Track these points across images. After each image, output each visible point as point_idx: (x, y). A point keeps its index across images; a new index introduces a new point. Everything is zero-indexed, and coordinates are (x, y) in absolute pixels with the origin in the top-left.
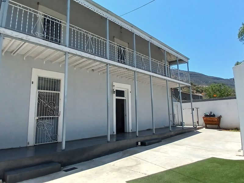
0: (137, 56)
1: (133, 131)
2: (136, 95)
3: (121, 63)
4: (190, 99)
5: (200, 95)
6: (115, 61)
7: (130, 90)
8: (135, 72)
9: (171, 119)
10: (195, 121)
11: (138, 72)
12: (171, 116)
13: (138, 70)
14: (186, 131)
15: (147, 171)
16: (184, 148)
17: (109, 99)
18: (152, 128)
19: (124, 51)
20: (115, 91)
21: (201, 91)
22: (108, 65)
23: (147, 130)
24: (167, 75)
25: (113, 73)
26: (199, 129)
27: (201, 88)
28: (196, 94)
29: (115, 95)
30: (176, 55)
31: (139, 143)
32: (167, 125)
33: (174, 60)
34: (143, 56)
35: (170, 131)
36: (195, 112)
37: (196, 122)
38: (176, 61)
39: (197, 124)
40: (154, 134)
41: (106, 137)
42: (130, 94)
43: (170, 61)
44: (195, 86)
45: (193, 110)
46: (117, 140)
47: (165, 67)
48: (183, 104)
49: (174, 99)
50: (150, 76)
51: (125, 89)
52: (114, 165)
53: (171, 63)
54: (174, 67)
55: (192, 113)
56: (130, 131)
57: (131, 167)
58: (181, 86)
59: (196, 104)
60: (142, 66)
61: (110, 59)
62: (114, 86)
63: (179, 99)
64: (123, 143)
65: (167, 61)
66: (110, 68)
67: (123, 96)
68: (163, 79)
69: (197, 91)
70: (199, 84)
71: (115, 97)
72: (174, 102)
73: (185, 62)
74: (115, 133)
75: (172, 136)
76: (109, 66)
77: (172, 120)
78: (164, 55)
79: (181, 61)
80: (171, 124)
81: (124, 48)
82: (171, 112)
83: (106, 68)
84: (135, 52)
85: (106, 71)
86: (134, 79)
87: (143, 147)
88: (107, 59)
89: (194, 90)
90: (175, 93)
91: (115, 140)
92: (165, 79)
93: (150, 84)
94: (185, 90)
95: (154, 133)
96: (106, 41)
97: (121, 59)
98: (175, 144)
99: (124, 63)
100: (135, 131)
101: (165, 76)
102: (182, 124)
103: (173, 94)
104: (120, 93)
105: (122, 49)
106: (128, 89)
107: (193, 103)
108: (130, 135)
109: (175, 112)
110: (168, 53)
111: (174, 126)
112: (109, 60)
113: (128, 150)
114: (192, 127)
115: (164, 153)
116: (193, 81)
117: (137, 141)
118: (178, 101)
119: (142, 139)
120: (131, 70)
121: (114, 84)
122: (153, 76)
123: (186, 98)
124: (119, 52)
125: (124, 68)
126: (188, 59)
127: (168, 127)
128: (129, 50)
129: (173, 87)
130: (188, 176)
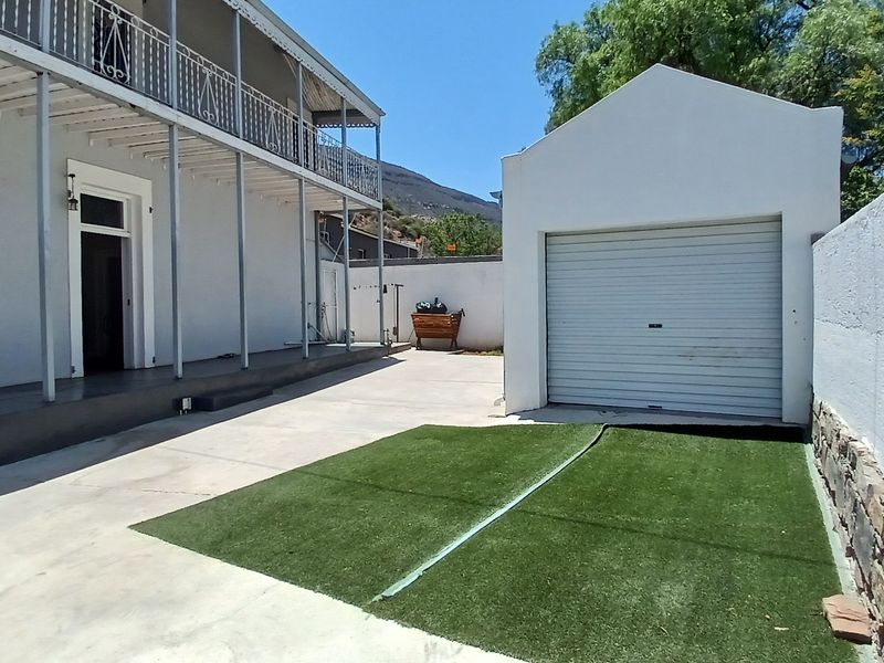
0: (181, 62)
1: (159, 363)
2: (173, 223)
3: (110, 76)
4: (376, 256)
5: (412, 245)
6: (77, 65)
7: (147, 203)
8: (171, 126)
9: (311, 319)
10: (389, 325)
11: (184, 129)
12: (311, 311)
13: (185, 120)
14: (359, 357)
15: (213, 484)
16: (346, 406)
17: (47, 227)
18: (237, 352)
19: (122, 27)
20: (78, 198)
21: (414, 233)
22: (45, 76)
23: (220, 357)
24: (302, 161)
25: (70, 120)
26: (397, 350)
27: (416, 225)
28: (398, 242)
29: (76, 215)
30: (341, 89)
31: (186, 404)
32: (296, 341)
33: (333, 108)
34: (207, 65)
35: (304, 358)
36: (389, 298)
37: (391, 331)
38: (338, 113)
39: (392, 337)
40: (244, 369)
42: (147, 218)
43: (317, 108)
44: (398, 215)
45: (385, 291)
46: (86, 397)
47: (295, 127)
48: (352, 272)
49: (324, 251)
50: (238, 154)
51: (127, 196)
52: (76, 483)
53: (320, 117)
54: (329, 135)
55: (381, 301)
56: (149, 364)
57: (149, 480)
58: (350, 206)
59: (393, 273)
60: (204, 107)
61: (57, 53)
62: (73, 176)
63: (342, 252)
64: (114, 403)
65: (305, 106)
66: (53, 94)
67: (119, 225)
68: (285, 172)
69: (405, 234)
70: (412, 208)
71: (76, 225)
72: (322, 262)
73: (368, 123)
74: (80, 372)
75: (310, 375)
76: (48, 85)
77: (313, 323)
78: (296, 81)
79: (355, 116)
80: (310, 336)
81: (123, 15)
82: (311, 297)
83: (34, 90)
84: (175, 41)
86: (166, 157)
87: (203, 416)
88: (40, 49)
89: (395, 228)
90: (329, 229)
91: (78, 395)
92: (293, 175)
93: (235, 186)
94: (365, 227)
95: (247, 365)
97: (108, 61)
98: (320, 399)
99: (122, 81)
100: (168, 362)
101: (297, 162)
102: (345, 337)
103: (322, 235)
104: (100, 210)
105: (113, 16)
106: (139, 198)
107: (386, 269)
108: (149, 377)
109: (326, 297)
110: (309, 74)
111: (319, 344)
112: (51, 54)
113: (137, 428)
114: (379, 344)
115: (277, 426)
116: (394, 198)
117: (175, 396)
118: (339, 260)
119: (201, 388)
120: (155, 117)
121: (73, 166)
122: (249, 157)
123: (364, 250)
124: (98, 29)
125: (120, 103)
126: (381, 113)
127: (300, 348)
128: (145, 27)
129: (323, 209)
130: (348, 481)
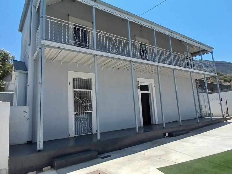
0: (158, 51)
1: (159, 123)
2: (160, 89)
3: (144, 59)
4: (217, 89)
5: (229, 84)
6: (137, 58)
7: (153, 85)
8: (157, 66)
9: (198, 110)
10: (225, 111)
11: (160, 66)
12: (198, 108)
13: (160, 64)
14: (215, 122)
15: (177, 160)
16: (214, 138)
17: (134, 94)
18: (178, 120)
19: (145, 48)
20: (140, 86)
21: (229, 80)
22: (132, 62)
23: (174, 122)
24: (190, 67)
26: (229, 119)
27: (229, 78)
28: (224, 84)
29: (139, 90)
30: (199, 46)
31: (167, 135)
32: (194, 117)
33: (197, 51)
34: (164, 50)
35: (198, 122)
36: (223, 103)
37: (226, 113)
38: (199, 52)
39: (226, 115)
40: (180, 125)
41: (135, 128)
42: (154, 88)
43: (192, 52)
44: (222, 75)
45: (222, 100)
46: (144, 132)
47: (187, 59)
48: (210, 95)
49: (199, 90)
50: (173, 69)
51: (150, 84)
52: (144, 154)
53: (194, 54)
54: (197, 58)
55: (221, 104)
56: (157, 123)
57: (161, 156)
58: (206, 76)
59: (223, 95)
60: (164, 60)
61: (133, 57)
62: (138, 81)
63: (205, 89)
64: (150, 134)
65: (190, 53)
66: (134, 65)
67: (148, 91)
68: (186, 71)
69: (225, 81)
70: (226, 72)
71: (140, 92)
72: (200, 94)
73: (209, 52)
74: (142, 125)
75: (200, 127)
76: (132, 64)
77: (199, 111)
78: (186, 48)
79: (204, 51)
80: (199, 115)
81: (145, 45)
82: (197, 104)
83: (130, 65)
84: (156, 47)
85: (130, 68)
86: (156, 73)
87: (171, 138)
88: (130, 57)
89: (222, 79)
90: (200, 84)
91: (142, 131)
92: (188, 71)
93: (173, 77)
94: (212, 81)
95: (181, 124)
96: (128, 40)
97: (143, 56)
98: (204, 135)
99: (146, 59)
100: (161, 123)
101: (189, 68)
102: (210, 115)
103: (198, 85)
104: (144, 88)
105: (143, 46)
106: (152, 84)
107: (221, 94)
108: (157, 127)
109: (202, 103)
110: (189, 45)
111: (201, 117)
112: (132, 57)
113: (155, 140)
114: (222, 117)
115: (192, 143)
116: (219, 71)
117: (164, 132)
118: (205, 92)
119: (170, 130)
120: (154, 65)
121: (138, 79)
122: (176, 69)
123: (213, 88)
124: (141, 49)
125: (146, 64)
126: (212, 48)
127: (196, 119)
128: (150, 46)
129: (198, 78)
130: (218, 164)
